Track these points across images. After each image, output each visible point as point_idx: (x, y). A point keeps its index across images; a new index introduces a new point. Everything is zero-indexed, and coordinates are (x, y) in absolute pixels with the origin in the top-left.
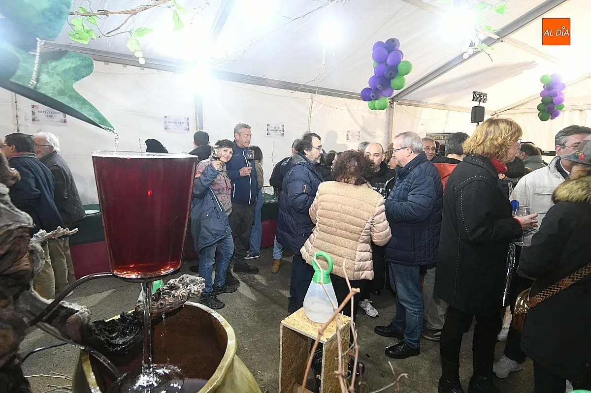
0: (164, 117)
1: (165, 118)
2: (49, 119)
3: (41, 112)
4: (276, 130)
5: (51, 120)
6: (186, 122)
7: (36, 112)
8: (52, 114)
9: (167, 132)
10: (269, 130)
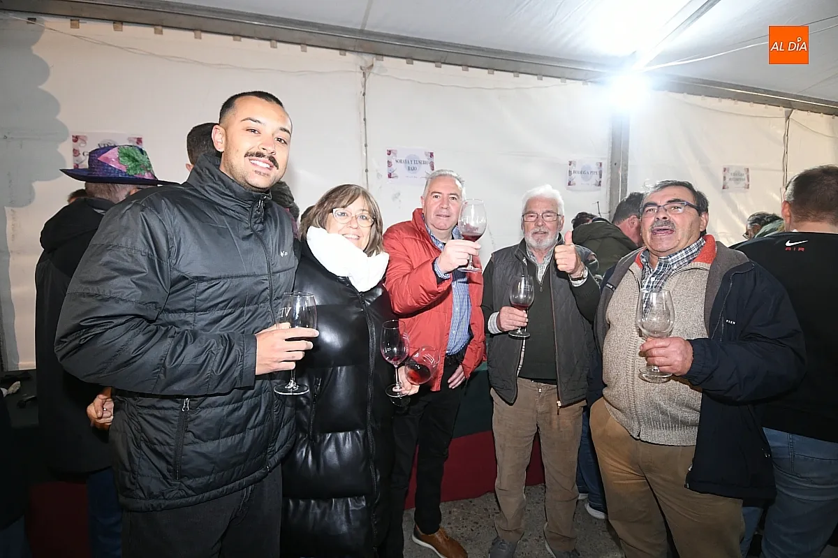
0: (568, 163)
1: (570, 165)
2: (410, 174)
3: (401, 161)
4: (737, 177)
5: (414, 175)
6: (598, 171)
7: (393, 162)
8: (416, 165)
9: (571, 190)
10: (727, 180)
